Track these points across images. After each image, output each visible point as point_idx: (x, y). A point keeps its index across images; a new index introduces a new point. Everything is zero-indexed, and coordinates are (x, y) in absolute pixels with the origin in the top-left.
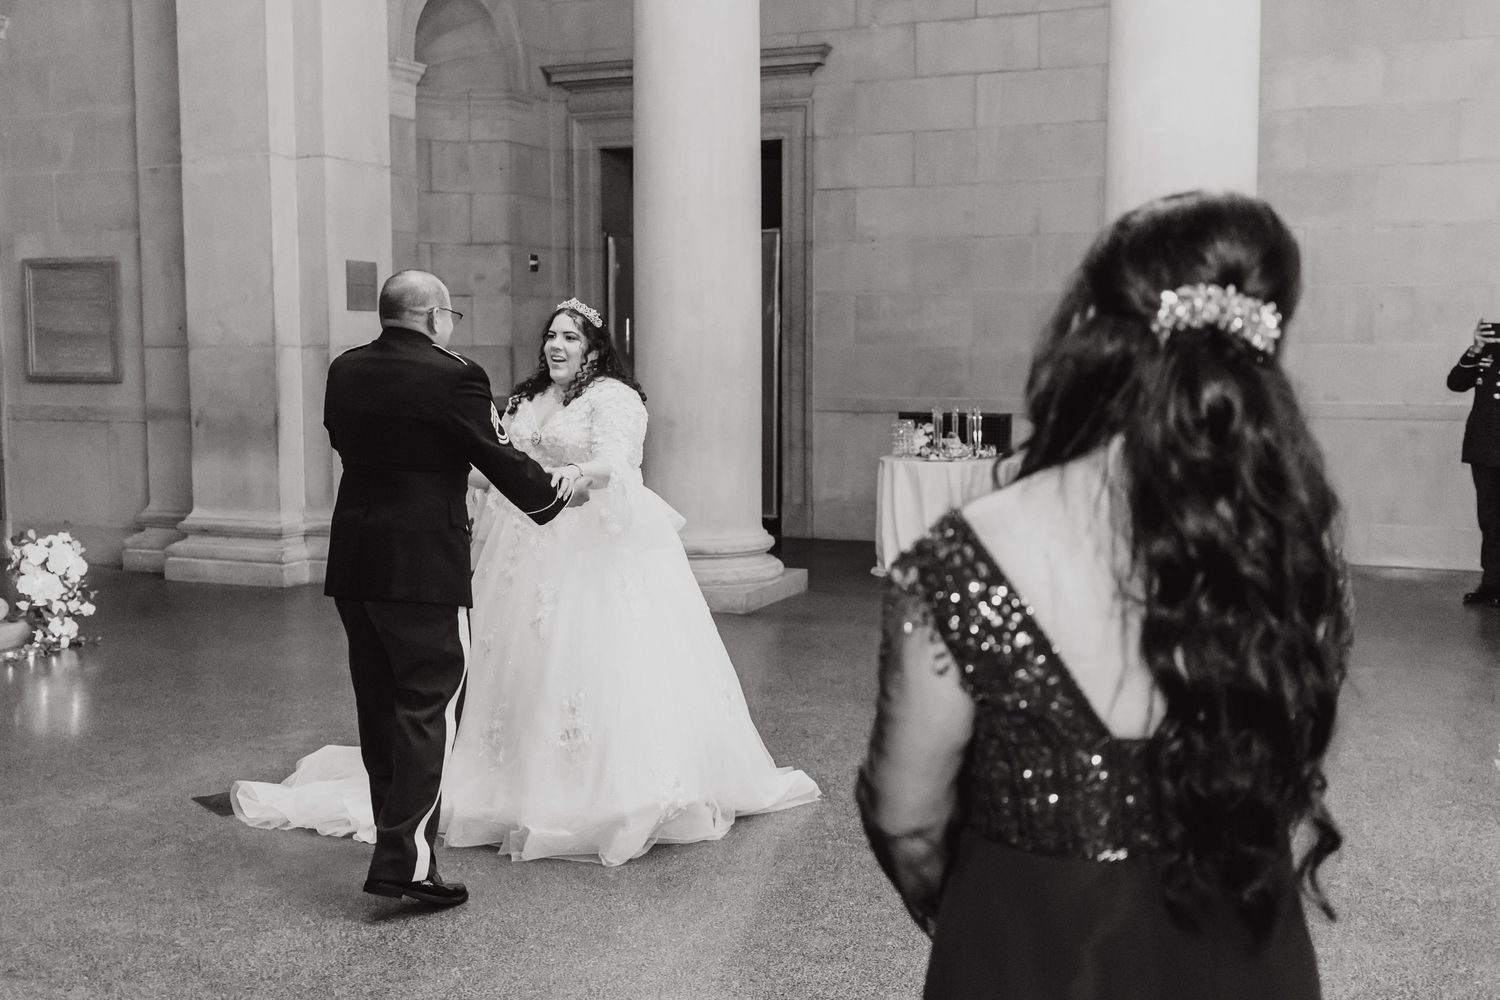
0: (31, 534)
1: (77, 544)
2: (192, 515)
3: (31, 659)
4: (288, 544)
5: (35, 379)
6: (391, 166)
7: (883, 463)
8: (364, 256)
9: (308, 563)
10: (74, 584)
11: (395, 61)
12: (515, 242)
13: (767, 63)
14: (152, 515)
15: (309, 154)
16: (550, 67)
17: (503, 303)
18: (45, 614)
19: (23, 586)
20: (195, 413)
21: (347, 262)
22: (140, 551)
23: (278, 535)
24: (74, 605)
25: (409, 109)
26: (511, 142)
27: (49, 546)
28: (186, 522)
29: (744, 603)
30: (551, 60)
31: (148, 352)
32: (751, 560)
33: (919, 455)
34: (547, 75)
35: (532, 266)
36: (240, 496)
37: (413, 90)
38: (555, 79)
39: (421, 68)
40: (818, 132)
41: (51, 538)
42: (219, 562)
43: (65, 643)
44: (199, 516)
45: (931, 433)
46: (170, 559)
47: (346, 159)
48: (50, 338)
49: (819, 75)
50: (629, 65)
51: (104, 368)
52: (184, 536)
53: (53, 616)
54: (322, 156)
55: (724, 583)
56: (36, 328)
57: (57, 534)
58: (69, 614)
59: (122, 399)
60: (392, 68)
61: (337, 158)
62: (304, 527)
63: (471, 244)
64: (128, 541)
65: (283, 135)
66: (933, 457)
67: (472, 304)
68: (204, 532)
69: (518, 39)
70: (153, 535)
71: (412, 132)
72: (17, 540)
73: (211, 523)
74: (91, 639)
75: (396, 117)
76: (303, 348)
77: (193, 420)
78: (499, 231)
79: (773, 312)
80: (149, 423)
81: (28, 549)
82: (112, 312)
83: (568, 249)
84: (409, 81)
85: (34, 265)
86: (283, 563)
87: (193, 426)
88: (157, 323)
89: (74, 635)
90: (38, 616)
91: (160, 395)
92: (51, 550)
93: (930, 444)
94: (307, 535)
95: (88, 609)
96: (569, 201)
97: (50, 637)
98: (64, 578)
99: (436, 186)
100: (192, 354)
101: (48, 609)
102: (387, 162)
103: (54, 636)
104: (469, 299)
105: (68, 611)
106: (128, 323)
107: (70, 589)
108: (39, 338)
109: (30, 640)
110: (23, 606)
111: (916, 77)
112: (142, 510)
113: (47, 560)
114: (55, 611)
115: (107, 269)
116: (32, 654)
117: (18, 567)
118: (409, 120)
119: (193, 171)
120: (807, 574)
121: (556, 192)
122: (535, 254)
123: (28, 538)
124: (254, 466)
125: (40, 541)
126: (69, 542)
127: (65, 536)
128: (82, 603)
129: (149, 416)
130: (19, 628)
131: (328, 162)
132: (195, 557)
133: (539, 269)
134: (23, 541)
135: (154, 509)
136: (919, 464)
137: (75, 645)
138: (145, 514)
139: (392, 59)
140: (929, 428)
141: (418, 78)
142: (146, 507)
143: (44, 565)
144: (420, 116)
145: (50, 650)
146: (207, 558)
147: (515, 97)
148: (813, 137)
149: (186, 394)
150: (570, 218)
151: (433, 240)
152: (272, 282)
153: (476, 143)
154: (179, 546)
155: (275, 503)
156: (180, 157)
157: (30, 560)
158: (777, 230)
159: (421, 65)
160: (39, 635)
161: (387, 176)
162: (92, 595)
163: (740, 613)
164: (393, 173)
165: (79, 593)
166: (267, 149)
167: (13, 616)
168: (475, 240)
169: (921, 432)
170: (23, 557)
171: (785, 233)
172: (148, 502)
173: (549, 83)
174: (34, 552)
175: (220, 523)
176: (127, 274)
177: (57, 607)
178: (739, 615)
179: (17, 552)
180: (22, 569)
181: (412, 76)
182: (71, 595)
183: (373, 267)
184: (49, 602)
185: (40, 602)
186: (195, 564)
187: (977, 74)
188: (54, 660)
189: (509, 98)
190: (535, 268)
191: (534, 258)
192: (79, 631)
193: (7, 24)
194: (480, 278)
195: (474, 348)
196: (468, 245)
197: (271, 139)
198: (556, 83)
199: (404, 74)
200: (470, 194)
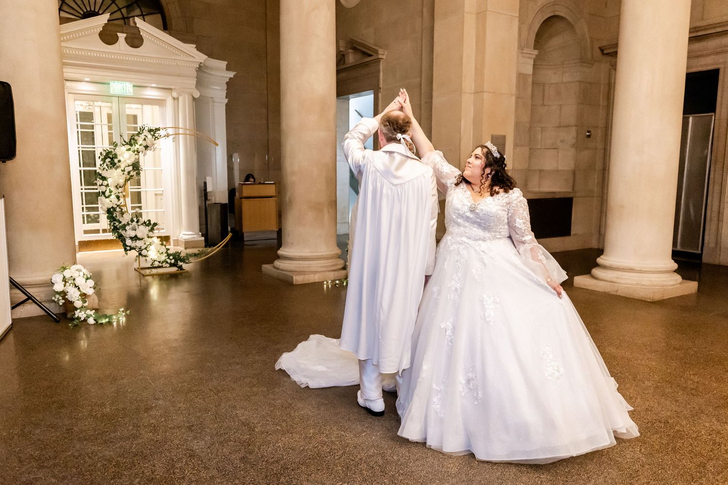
6: (517, 95)
8: (499, 132)
11: (523, 50)
12: (579, 126)
15: (479, 92)
16: (603, 47)
17: (571, 152)
21: (492, 135)
25: (529, 70)
26: (580, 82)
29: (651, 296)
30: (605, 43)
32: (661, 275)
34: (602, 51)
35: (587, 135)
37: (532, 62)
38: (605, 52)
39: (536, 52)
47: (493, 93)
54: (483, 92)
55: (643, 285)
60: (521, 53)
61: (490, 92)
63: (560, 127)
65: (468, 84)
67: (558, 152)
69: (587, 36)
71: (530, 80)
75: (523, 74)
78: (573, 121)
79: (708, 154)
83: (606, 127)
84: (531, 58)
96: (608, 106)
99: (546, 103)
102: (514, 93)
104: (557, 150)
118: (530, 75)
119: (436, 101)
120: (697, 285)
121: (603, 102)
122: (590, 130)
131: (486, 95)
133: (591, 137)
139: (520, 49)
141: (534, 57)
144: (534, 74)
147: (583, 61)
150: (608, 113)
151: (542, 126)
153: (565, 83)
156: (431, 96)
158: (713, 114)
159: (536, 51)
161: (513, 99)
163: (649, 300)
164: (517, 98)
166: (461, 90)
168: (561, 125)
171: (717, 115)
173: (603, 54)
178: (648, 302)
181: (531, 56)
183: (503, 137)
189: (581, 62)
190: (589, 136)
191: (589, 132)
193: (386, 53)
194: (562, 141)
195: (558, 171)
196: (558, 127)
197: (463, 86)
198: (607, 54)
199: (527, 55)
200: (561, 105)
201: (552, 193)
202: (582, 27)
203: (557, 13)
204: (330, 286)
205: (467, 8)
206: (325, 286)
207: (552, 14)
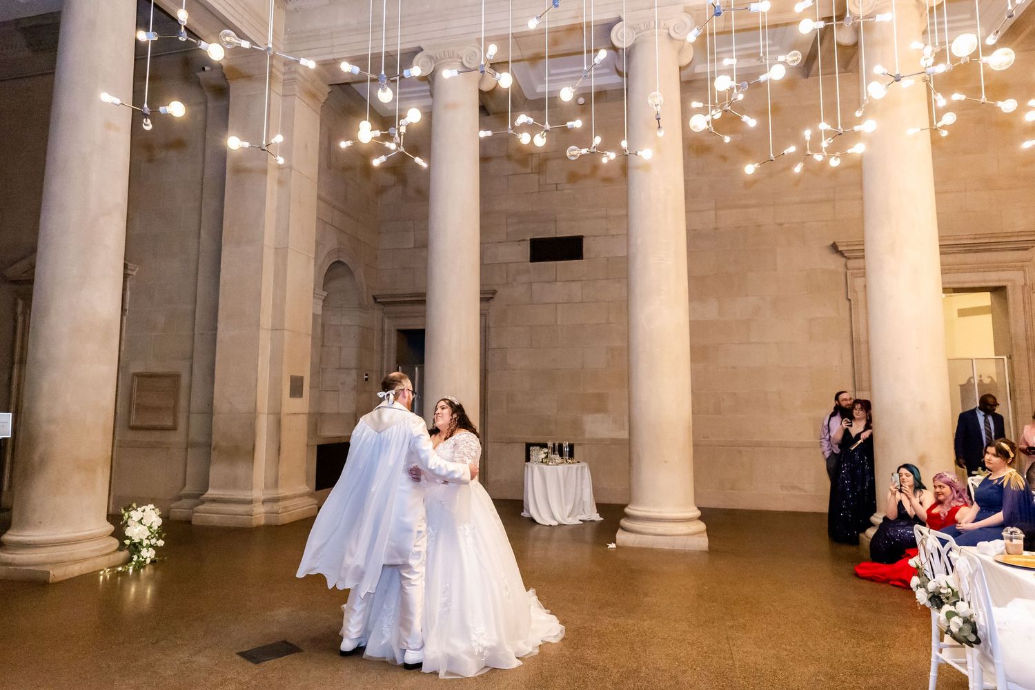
0: (134, 505)
1: (157, 510)
2: (208, 492)
3: (131, 571)
4: (255, 506)
5: (133, 428)
6: (312, 335)
7: (527, 466)
8: (296, 374)
9: (264, 515)
10: (155, 531)
12: (359, 368)
13: (483, 296)
14: (186, 492)
15: (277, 328)
16: (376, 296)
17: (352, 395)
18: (139, 546)
19: (128, 532)
20: (213, 444)
21: (291, 377)
22: (180, 510)
23: (251, 502)
24: (153, 541)
25: (319, 312)
26: (360, 326)
27: (144, 511)
28: (204, 496)
30: (377, 293)
31: (191, 415)
33: (542, 462)
34: (375, 298)
36: (233, 483)
37: (321, 303)
38: (378, 300)
39: (325, 294)
40: (491, 325)
41: (144, 507)
42: (218, 515)
43: (148, 561)
44: (211, 493)
45: (547, 453)
46: (196, 514)
47: (293, 331)
48: (142, 408)
49: (491, 302)
50: (424, 295)
51: (169, 423)
52: (203, 502)
53: (144, 547)
54: (284, 330)
56: (136, 404)
57: (147, 505)
58: (151, 546)
59: (177, 438)
60: (314, 293)
61: (289, 330)
62: (263, 498)
63: (340, 368)
64: (173, 505)
65: (266, 320)
66: (550, 463)
67: (339, 394)
68: (214, 501)
69: (364, 284)
70: (186, 503)
71: (320, 321)
72: (127, 509)
73: (217, 496)
74: (161, 558)
75: (314, 314)
76: (268, 414)
77: (212, 447)
78: (353, 363)
80: (189, 449)
81: (133, 513)
82: (176, 398)
83: (381, 371)
84: (321, 299)
85: (138, 375)
86: (252, 515)
87: (212, 449)
88: (197, 402)
89: (153, 557)
90: (136, 547)
91: (196, 435)
92: (144, 514)
93: (547, 457)
94: (264, 502)
95: (161, 543)
96: (382, 351)
97: (141, 559)
98: (150, 527)
99: (325, 344)
100: (214, 418)
101: (140, 543)
102: (310, 333)
103: (143, 558)
104: (337, 393)
105: (151, 544)
106: (183, 403)
107: (152, 533)
108: (137, 409)
109: (131, 560)
110: (127, 542)
111: (532, 304)
112: (181, 490)
113: (142, 518)
114: (144, 545)
115: (175, 377)
116: (131, 568)
117: (126, 522)
118: (319, 315)
119: (223, 335)
121: (376, 347)
122: (367, 373)
123: (132, 507)
124: (241, 470)
125: (138, 509)
126: (153, 509)
127: (152, 506)
128: (158, 540)
129: (189, 445)
130: (124, 554)
131: (286, 333)
132: (208, 513)
133: (368, 380)
134: (130, 509)
135: (188, 489)
136: (544, 466)
137: (153, 562)
138: (182, 492)
139: (314, 290)
140: (546, 450)
141: (324, 298)
142: (184, 488)
143: (140, 522)
144: (323, 314)
145: (141, 565)
146: (214, 514)
147: (361, 307)
148: (489, 327)
149: (210, 435)
150: (383, 358)
151: (323, 367)
152: (256, 385)
153: (344, 326)
154: (201, 507)
155: (250, 487)
156: (217, 328)
157: (134, 519)
160: (135, 558)
161: (310, 338)
162: (163, 536)
164: (312, 338)
165: (157, 535)
166: (259, 326)
167: (122, 547)
168: (342, 367)
169: (542, 452)
170: (129, 517)
172: (185, 485)
173: (376, 302)
174: (135, 515)
175: (222, 497)
176: (184, 381)
177: (145, 542)
179: (126, 514)
180: (129, 523)
181: (321, 297)
182: (153, 536)
183: (302, 378)
184: (142, 540)
185: (136, 541)
186: (208, 517)
187: (556, 303)
188: (142, 570)
189: (360, 308)
190: (366, 379)
191: (367, 375)
192: (155, 555)
193: (137, 269)
194: (343, 384)
195: (338, 414)
196: (337, 369)
197: (261, 322)
198: (378, 302)
199: (318, 296)
200: (341, 347)
201: (338, 437)
202: (360, 273)
203: (341, 259)
204: (108, 576)
205: (266, 241)
206: (101, 578)
207: (336, 260)
